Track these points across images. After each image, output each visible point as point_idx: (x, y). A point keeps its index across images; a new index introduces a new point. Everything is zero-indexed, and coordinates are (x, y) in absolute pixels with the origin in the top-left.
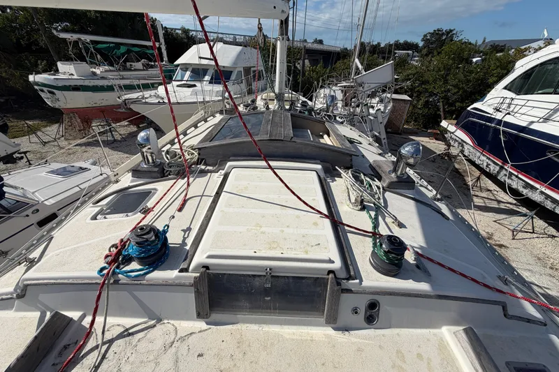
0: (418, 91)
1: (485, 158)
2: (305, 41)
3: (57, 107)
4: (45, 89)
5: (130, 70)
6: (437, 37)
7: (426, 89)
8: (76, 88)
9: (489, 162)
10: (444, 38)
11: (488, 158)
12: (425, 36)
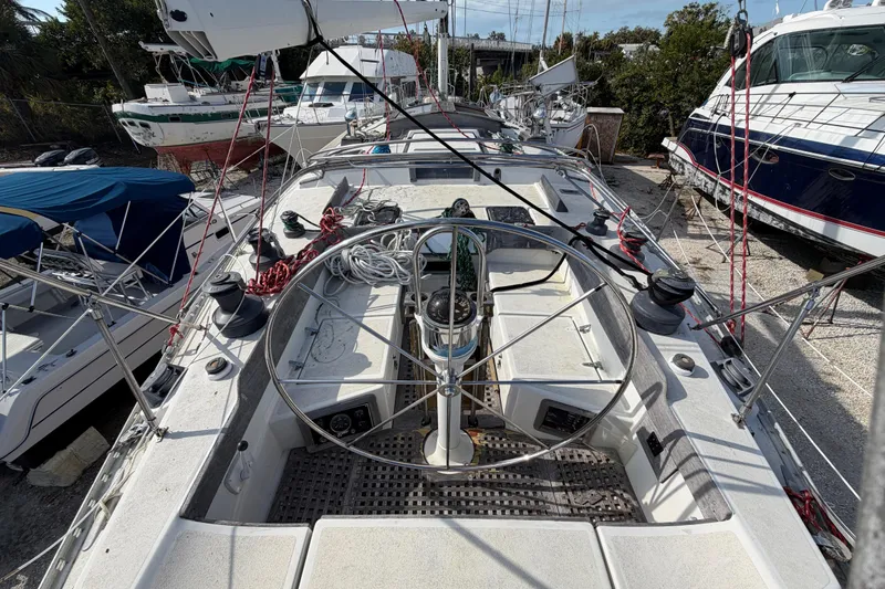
0: (638, 102)
1: (702, 176)
2: (477, 37)
3: (151, 145)
4: (137, 121)
5: (237, 92)
6: (689, 17)
7: (650, 98)
8: (175, 119)
9: (708, 180)
10: (701, 18)
11: (706, 176)
12: (671, 16)
